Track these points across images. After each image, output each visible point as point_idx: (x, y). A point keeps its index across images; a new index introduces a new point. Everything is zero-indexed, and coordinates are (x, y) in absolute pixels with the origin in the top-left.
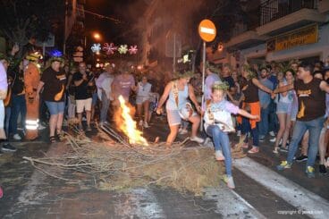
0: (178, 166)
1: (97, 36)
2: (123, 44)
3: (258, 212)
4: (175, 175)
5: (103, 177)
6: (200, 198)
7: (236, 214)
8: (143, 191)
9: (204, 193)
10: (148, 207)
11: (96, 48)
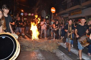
0: (46, 45)
1: (22, 11)
2: (30, 13)
3: (66, 55)
4: (45, 47)
5: (27, 48)
6: (52, 52)
7: (61, 56)
8: (37, 51)
9: (53, 51)
10: (39, 55)
11: (22, 14)
